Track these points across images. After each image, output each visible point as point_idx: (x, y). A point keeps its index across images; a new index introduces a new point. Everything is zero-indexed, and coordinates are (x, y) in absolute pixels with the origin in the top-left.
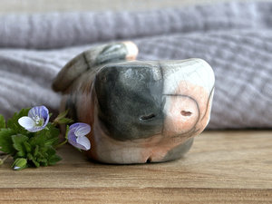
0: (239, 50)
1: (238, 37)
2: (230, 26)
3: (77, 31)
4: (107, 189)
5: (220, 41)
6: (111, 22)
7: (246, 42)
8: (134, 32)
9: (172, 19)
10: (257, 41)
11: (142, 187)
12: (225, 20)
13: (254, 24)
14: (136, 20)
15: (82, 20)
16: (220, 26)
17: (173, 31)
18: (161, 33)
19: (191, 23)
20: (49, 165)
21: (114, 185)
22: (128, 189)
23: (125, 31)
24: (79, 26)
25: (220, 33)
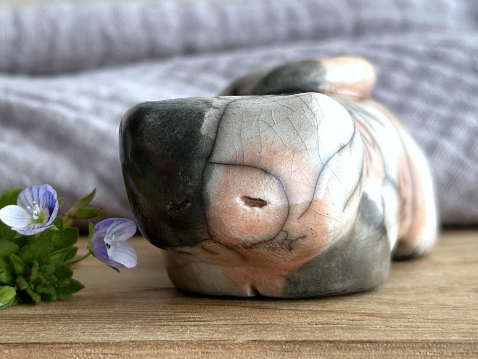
0: (423, 73)
1: (420, 48)
2: (405, 27)
3: (107, 39)
4: (173, 344)
5: (386, 56)
6: (174, 22)
7: (435, 57)
8: (218, 39)
9: (292, 15)
10: (458, 55)
11: (242, 339)
12: (395, 15)
13: (452, 22)
14: (223, 16)
15: (117, 17)
16: (386, 27)
17: (294, 37)
18: (270, 42)
19: (330, 22)
20: (59, 300)
21: (187, 336)
22: (215, 344)
23: (201, 39)
24: (112, 30)
25: (387, 40)
